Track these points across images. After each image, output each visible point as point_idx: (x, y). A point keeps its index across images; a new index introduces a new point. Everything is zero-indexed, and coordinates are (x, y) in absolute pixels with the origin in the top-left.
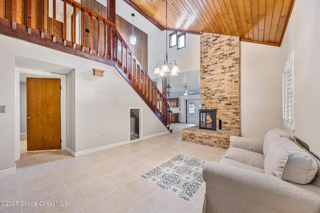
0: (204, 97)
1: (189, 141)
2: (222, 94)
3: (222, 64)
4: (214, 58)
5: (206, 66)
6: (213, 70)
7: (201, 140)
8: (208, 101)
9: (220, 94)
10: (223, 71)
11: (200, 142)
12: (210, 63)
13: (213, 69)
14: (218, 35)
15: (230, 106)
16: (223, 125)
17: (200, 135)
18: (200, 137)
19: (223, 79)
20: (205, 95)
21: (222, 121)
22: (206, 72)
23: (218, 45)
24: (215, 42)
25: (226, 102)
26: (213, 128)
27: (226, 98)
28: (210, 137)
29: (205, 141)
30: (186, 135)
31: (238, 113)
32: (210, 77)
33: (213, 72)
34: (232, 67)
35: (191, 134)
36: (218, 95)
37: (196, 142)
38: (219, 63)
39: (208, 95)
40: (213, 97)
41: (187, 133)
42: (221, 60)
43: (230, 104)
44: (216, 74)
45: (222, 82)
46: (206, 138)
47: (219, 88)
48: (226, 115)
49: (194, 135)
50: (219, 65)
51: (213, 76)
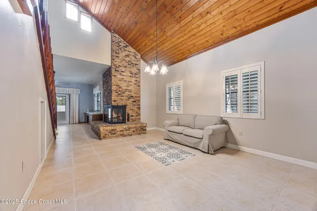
0: (116, 94)
1: (111, 138)
2: (130, 93)
3: (131, 70)
4: (124, 62)
5: (118, 66)
6: (123, 72)
7: (121, 133)
8: (119, 97)
9: (128, 93)
10: (131, 75)
11: (121, 135)
12: (121, 65)
13: (123, 70)
14: (127, 44)
15: (135, 103)
16: (130, 118)
17: (121, 129)
18: (121, 131)
19: (131, 82)
20: (116, 92)
21: (130, 115)
22: (118, 71)
23: (127, 52)
24: (126, 49)
25: (133, 100)
26: (123, 122)
27: (132, 97)
28: (130, 128)
29: (125, 133)
30: (107, 132)
31: (139, 108)
32: (121, 77)
33: (123, 73)
34: (137, 74)
35: (112, 130)
36: (127, 93)
37: (118, 137)
38: (128, 67)
39: (119, 93)
40: (123, 94)
41: (107, 130)
42: (130, 66)
43: (135, 102)
44: (126, 76)
45: (131, 83)
46: (126, 130)
47: (128, 88)
48: (133, 110)
49: (115, 130)
50: (128, 69)
51: (123, 77)
